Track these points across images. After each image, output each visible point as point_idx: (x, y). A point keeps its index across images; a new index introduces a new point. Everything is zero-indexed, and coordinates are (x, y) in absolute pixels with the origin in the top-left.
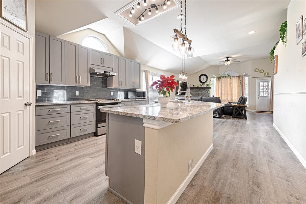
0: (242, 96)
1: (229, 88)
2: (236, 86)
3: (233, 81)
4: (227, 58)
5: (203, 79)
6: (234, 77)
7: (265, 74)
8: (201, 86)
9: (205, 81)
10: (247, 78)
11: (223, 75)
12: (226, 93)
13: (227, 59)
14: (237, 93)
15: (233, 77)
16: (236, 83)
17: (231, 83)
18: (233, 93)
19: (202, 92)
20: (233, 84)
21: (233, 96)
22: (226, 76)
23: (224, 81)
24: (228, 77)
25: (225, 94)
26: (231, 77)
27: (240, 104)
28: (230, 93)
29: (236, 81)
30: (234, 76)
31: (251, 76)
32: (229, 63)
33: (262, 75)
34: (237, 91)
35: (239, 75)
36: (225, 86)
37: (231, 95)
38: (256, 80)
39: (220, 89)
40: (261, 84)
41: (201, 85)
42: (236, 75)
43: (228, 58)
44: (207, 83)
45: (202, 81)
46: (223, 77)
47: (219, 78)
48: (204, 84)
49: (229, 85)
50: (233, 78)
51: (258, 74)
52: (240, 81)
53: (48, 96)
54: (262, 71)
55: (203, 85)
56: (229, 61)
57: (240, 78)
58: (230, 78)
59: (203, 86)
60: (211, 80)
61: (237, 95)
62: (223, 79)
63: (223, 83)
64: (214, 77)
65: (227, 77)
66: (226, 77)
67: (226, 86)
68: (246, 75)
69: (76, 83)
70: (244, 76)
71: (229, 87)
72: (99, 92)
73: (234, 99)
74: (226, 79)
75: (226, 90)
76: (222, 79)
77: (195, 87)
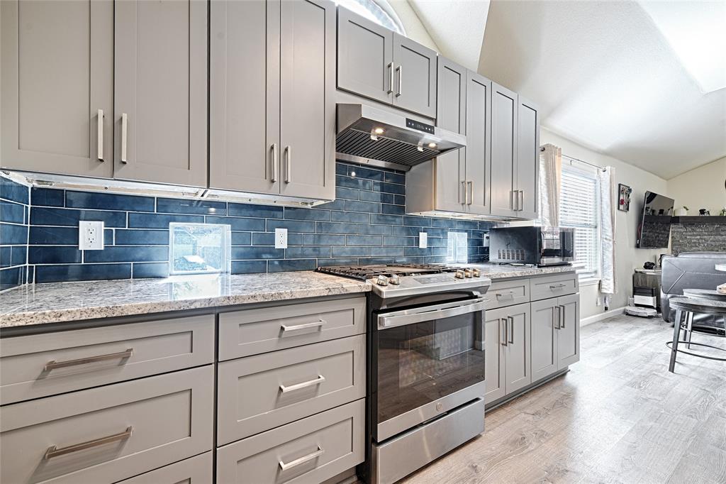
53: (140, 254)
69: (267, 181)
72: (371, 232)
77: (705, 215)
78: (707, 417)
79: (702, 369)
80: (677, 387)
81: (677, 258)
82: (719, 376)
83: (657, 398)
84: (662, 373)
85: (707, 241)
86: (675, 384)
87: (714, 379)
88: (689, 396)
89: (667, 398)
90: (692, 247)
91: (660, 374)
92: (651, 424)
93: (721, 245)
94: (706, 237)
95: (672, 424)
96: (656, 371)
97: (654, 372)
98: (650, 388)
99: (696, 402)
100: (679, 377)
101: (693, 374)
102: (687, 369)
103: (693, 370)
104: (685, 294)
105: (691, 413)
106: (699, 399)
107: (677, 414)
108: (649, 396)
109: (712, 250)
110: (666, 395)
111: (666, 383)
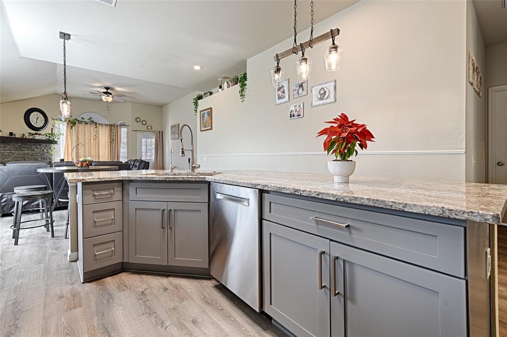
1: (92, 146)
2: (105, 142)
3: (100, 133)
4: (105, 88)
5: (36, 119)
6: (102, 125)
7: (148, 128)
8: (31, 137)
9: (42, 125)
10: (124, 130)
11: (80, 119)
13: (106, 91)
14: (107, 154)
15: (99, 124)
17: (97, 136)
19: (34, 150)
20: (100, 137)
22: (86, 120)
23: (83, 131)
24: (91, 124)
26: (96, 125)
30: (102, 122)
31: (130, 128)
32: (110, 99)
33: (145, 128)
34: (107, 151)
35: (111, 123)
38: (138, 134)
40: (143, 140)
41: (33, 134)
42: (106, 123)
44: (47, 130)
45: (33, 124)
46: (80, 122)
47: (72, 124)
48: (39, 132)
49: (92, 140)
50: (100, 127)
51: (139, 126)
52: (111, 133)
54: (144, 123)
55: (36, 134)
56: (110, 96)
57: (113, 128)
58: (94, 126)
59: (37, 137)
60: (56, 125)
62: (81, 126)
63: (80, 133)
64: (62, 120)
65: (89, 124)
66: (86, 123)
67: (86, 140)
68: (122, 125)
70: (120, 126)
71: (92, 142)
74: (88, 127)
76: (78, 127)
77: (13, 136)
78: (47, 259)
79: (33, 236)
80: (24, 252)
81: (6, 167)
82: (42, 236)
83: (16, 264)
84: (10, 248)
85: (14, 154)
86: (22, 251)
87: (41, 238)
88: (33, 254)
89: (22, 262)
90: (4, 158)
91: (9, 250)
92: (20, 281)
93: (22, 157)
94: (13, 151)
95: (32, 274)
96: (6, 249)
97: (5, 251)
98: (8, 261)
99: (38, 255)
100: (22, 246)
101: (29, 241)
102: (24, 240)
103: (28, 239)
104: (15, 191)
105: (39, 262)
106: (39, 252)
107: (32, 267)
108: (10, 267)
109: (17, 161)
110: (21, 260)
111: (17, 254)
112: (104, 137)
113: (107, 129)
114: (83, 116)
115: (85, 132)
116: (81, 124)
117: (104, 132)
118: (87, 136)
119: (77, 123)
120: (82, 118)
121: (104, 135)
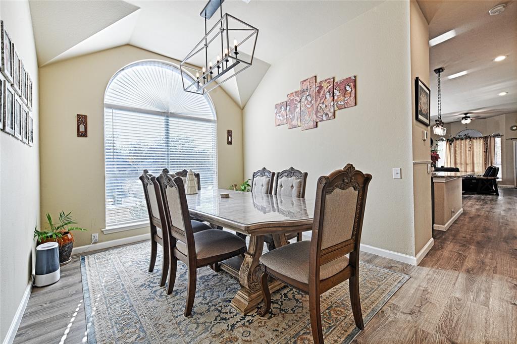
0: (490, 165)
1: (467, 156)
2: (480, 152)
3: (475, 145)
4: (464, 114)
6: (476, 138)
10: (498, 140)
11: (457, 137)
12: (463, 162)
13: (465, 116)
14: (481, 162)
15: (474, 138)
16: (480, 147)
17: (471, 148)
18: (475, 162)
20: (475, 148)
21: (475, 165)
22: (462, 137)
23: (460, 145)
24: (466, 139)
25: (461, 164)
27: (487, 176)
28: (469, 161)
29: (480, 144)
30: (476, 136)
31: (504, 137)
32: (468, 121)
34: (481, 159)
35: (485, 136)
36: (461, 152)
37: (472, 165)
38: (514, 142)
39: (453, 156)
42: (480, 136)
43: (466, 114)
46: (457, 139)
47: (450, 141)
49: (467, 151)
50: (475, 140)
51: (516, 134)
52: (486, 144)
56: (468, 119)
57: (487, 139)
58: (469, 140)
60: (438, 144)
61: (481, 165)
62: (458, 142)
63: (457, 147)
64: (443, 140)
65: (464, 139)
66: (462, 139)
67: (463, 152)
68: (498, 135)
70: (494, 137)
71: (467, 153)
73: (476, 170)
74: (463, 141)
75: (463, 158)
76: (456, 143)
112: (478, 148)
113: (482, 140)
114: (459, 134)
115: (461, 145)
116: (458, 140)
117: (478, 143)
118: (462, 149)
119: (455, 140)
120: (459, 136)
121: (478, 146)
